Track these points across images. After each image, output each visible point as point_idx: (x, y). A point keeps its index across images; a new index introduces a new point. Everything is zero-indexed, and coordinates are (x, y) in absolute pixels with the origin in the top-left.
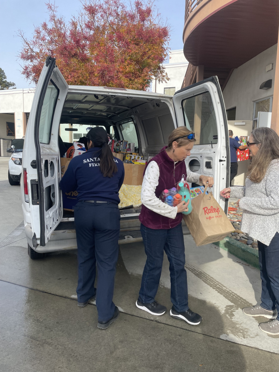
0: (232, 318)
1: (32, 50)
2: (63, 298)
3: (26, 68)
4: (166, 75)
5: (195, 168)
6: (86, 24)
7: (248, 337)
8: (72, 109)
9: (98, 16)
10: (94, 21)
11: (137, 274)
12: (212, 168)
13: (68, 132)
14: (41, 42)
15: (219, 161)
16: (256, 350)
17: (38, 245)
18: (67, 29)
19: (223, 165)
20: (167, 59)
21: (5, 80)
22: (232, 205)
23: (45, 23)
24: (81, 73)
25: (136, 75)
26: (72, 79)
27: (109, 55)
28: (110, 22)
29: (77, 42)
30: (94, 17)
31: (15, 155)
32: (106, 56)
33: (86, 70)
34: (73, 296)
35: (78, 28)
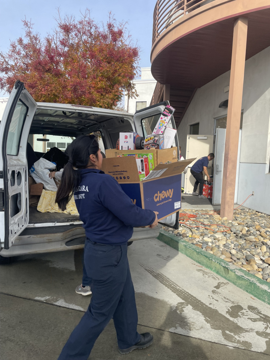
0: (182, 314)
1: (7, 63)
2: (27, 300)
3: (1, 79)
4: (135, 91)
6: (60, 41)
7: (194, 329)
8: (44, 121)
9: (72, 35)
10: (69, 39)
13: (42, 142)
14: (17, 56)
16: (199, 341)
17: (2, 248)
18: (42, 46)
20: (137, 77)
22: (193, 212)
23: (21, 38)
24: (55, 87)
25: (107, 91)
26: (45, 92)
27: (82, 71)
28: (83, 40)
29: (52, 58)
30: (68, 35)
32: (79, 73)
33: (59, 85)
34: (37, 298)
35: (53, 45)
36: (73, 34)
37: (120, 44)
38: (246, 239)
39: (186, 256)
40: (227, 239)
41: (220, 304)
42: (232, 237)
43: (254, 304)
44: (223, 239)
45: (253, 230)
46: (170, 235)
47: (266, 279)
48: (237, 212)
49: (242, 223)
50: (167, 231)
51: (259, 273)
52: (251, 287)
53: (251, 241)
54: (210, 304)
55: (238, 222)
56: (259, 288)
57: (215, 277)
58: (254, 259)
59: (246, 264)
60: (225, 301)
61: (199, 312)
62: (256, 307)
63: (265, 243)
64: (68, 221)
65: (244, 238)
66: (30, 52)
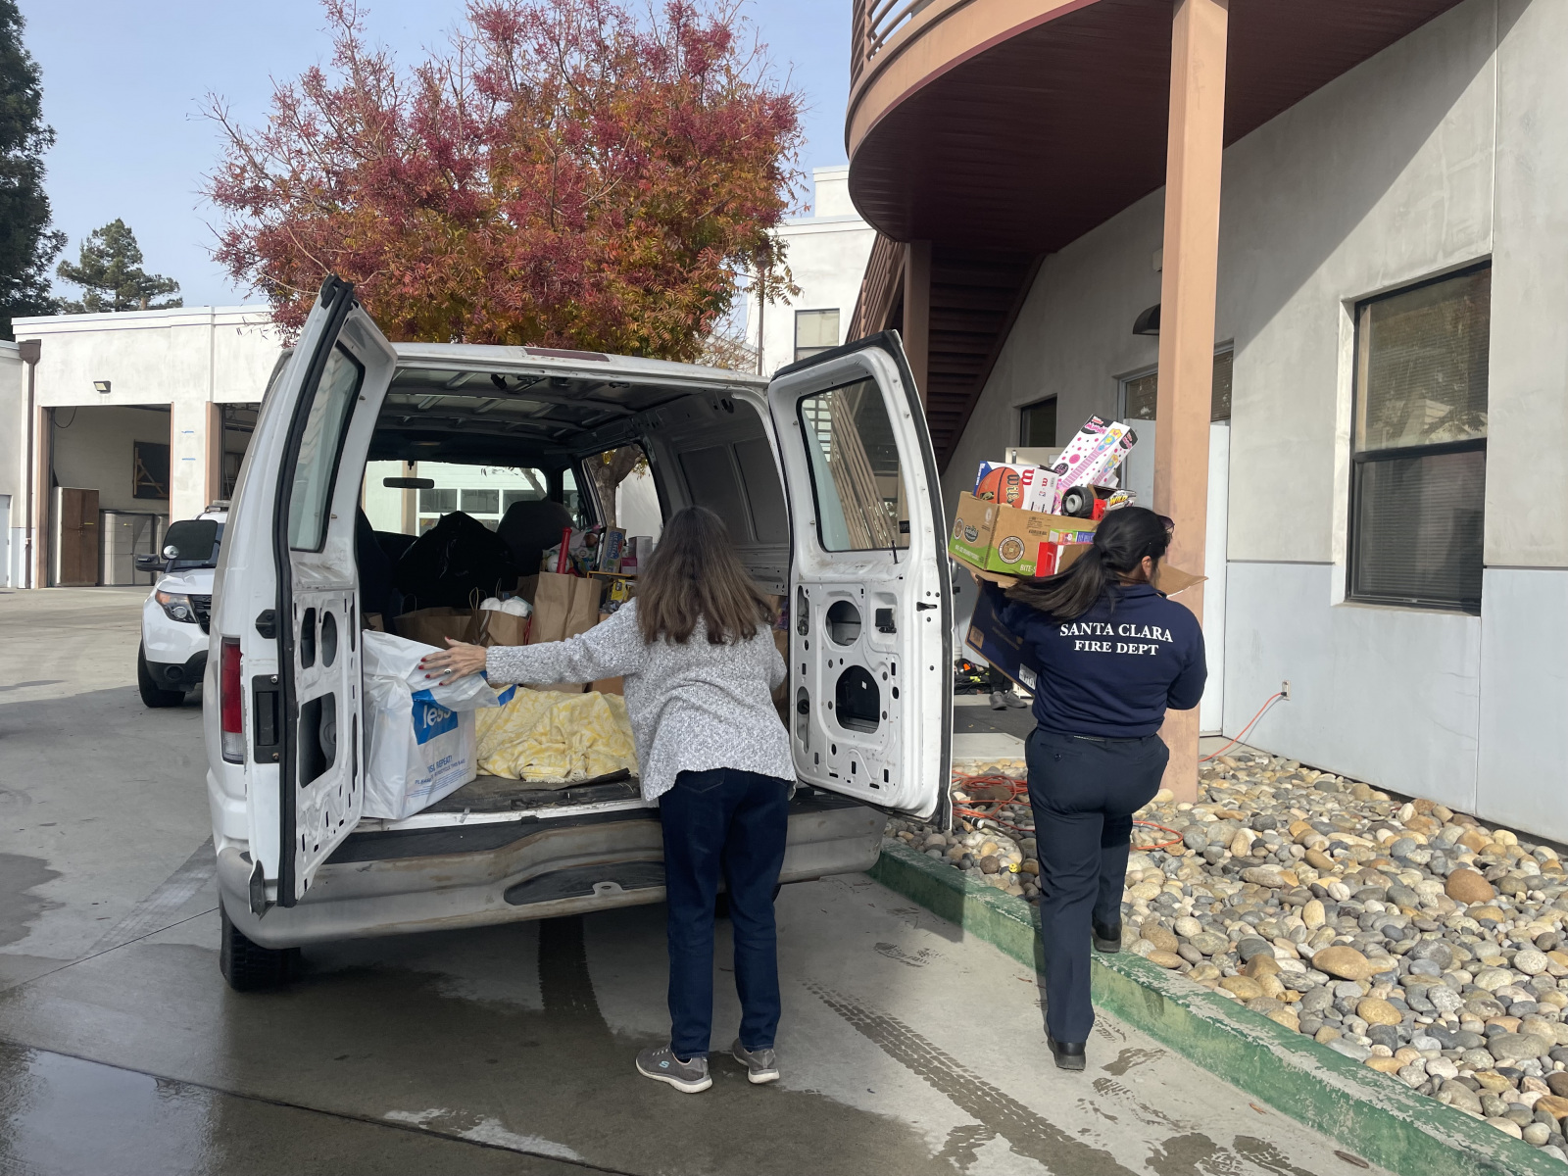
0: (968, 1169)
1: (259, 170)
2: (353, 1122)
3: (236, 238)
4: (787, 274)
5: (849, 630)
6: (477, 77)
8: (414, 408)
9: (526, 51)
10: (512, 67)
11: (641, 1033)
12: (895, 632)
13: (398, 493)
14: (301, 145)
15: (915, 606)
17: (269, 904)
18: (404, 100)
19: (929, 620)
20: (794, 213)
21: (136, 266)
23: (318, 71)
24: (455, 267)
25: (669, 273)
26: (417, 289)
27: (565, 201)
28: (571, 72)
29: (442, 150)
30: (509, 53)
31: (168, 583)
32: (554, 206)
33: (473, 256)
34: (393, 1115)
35: (447, 96)
36: (529, 47)
37: (718, 82)
38: (1247, 876)
39: (994, 948)
40: (1167, 879)
41: (1121, 1132)
42: (1187, 871)
43: (1260, 1131)
44: (1148, 877)
45: (1278, 841)
46: (931, 866)
47: (1314, 1030)
48: (1220, 768)
49: (1235, 813)
50: (921, 848)
51: (1288, 1009)
52: (1252, 1061)
53: (1265, 883)
54: (1084, 1131)
55: (1218, 807)
56: (1281, 1066)
57: (1110, 1029)
58: (1273, 956)
59: (1237, 974)
60: (1143, 1120)
61: (1035, 1163)
62: (1266, 1141)
63: (1321, 893)
64: (513, 808)
65: (1238, 873)
66: (352, 124)
